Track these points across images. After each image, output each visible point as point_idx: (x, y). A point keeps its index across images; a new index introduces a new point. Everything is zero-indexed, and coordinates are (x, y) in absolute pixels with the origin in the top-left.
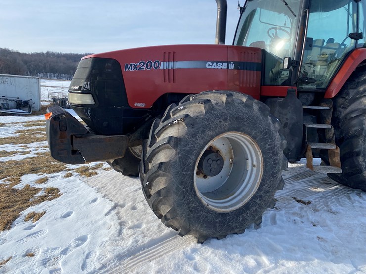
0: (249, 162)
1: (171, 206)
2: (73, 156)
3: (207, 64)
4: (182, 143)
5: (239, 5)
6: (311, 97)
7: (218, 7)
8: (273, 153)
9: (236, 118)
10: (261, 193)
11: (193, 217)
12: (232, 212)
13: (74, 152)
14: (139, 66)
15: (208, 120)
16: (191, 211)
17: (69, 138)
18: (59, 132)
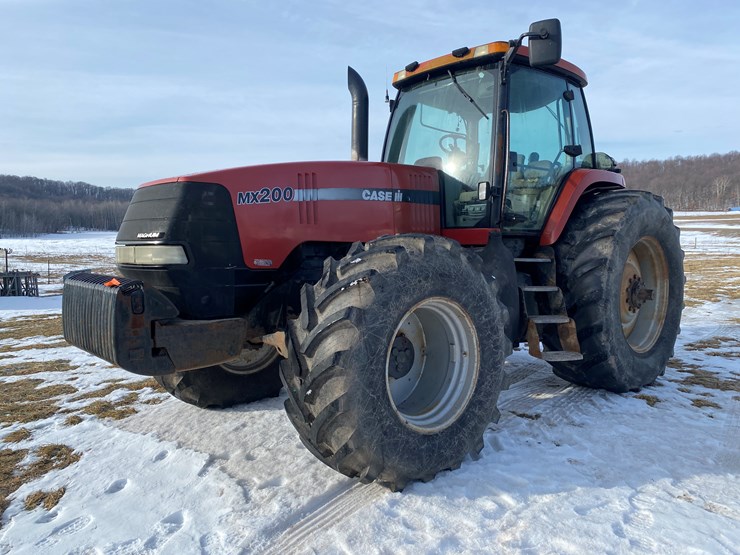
0: (457, 348)
1: (353, 427)
2: (154, 360)
3: (364, 193)
4: (368, 317)
5: (387, 97)
6: (520, 245)
7: (353, 98)
8: (492, 329)
9: (441, 275)
10: (480, 398)
11: (389, 444)
12: (442, 432)
13: (156, 352)
15: (403, 279)
16: (385, 433)
17: (148, 326)
18: (132, 314)
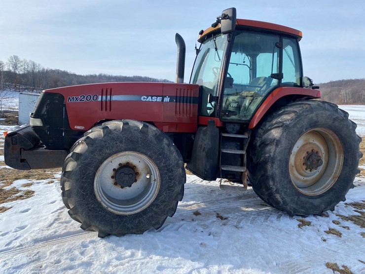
0: (153, 177)
1: (73, 205)
2: (21, 163)
3: (142, 98)
4: (82, 157)
6: (237, 127)
8: (168, 170)
9: (131, 141)
10: (158, 202)
11: (92, 215)
12: (130, 215)
13: (23, 160)
14: (79, 99)
16: (90, 210)
17: (19, 150)
18: (11, 144)
